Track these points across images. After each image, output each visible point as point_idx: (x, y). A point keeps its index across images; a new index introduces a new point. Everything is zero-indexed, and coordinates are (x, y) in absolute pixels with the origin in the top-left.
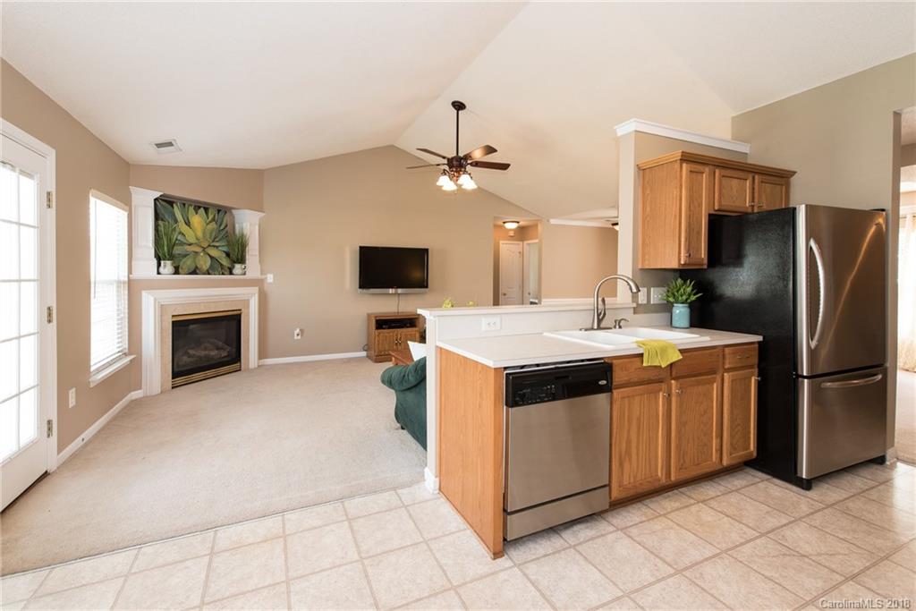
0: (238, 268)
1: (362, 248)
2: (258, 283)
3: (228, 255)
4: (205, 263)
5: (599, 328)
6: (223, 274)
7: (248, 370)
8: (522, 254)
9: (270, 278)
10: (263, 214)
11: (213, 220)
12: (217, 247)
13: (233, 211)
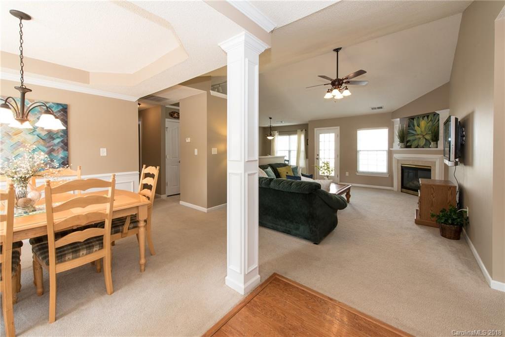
4: (423, 142)
10: (449, 110)
11: (431, 121)
12: (429, 134)
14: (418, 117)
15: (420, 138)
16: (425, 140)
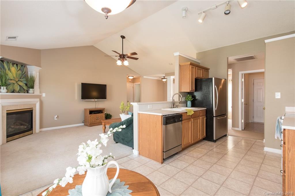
0: (31, 90)
1: (82, 84)
2: (39, 97)
3: (26, 85)
4: (17, 88)
5: (173, 108)
6: (25, 93)
7: (35, 133)
8: (133, 87)
9: (44, 95)
10: (40, 68)
11: (20, 69)
12: (22, 81)
13: (28, 66)
14: (8, 62)
15: (14, 83)
16: (19, 86)
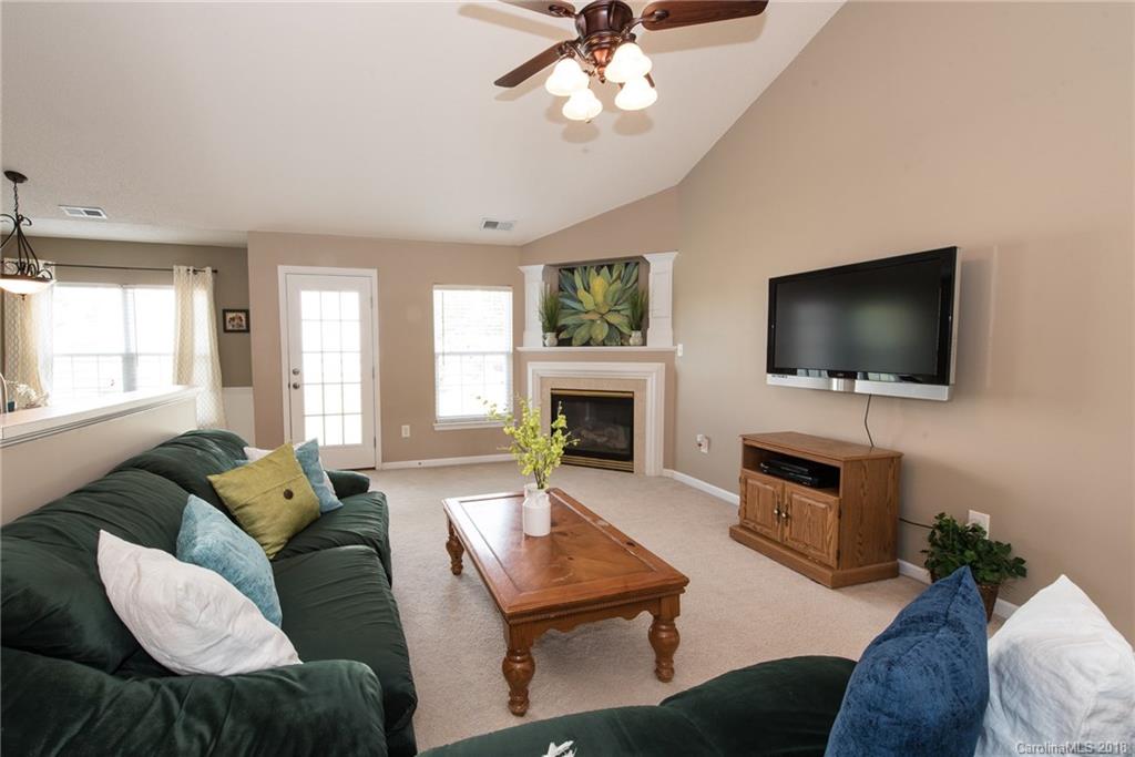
0: (635, 337)
2: (665, 357)
3: (629, 320)
4: (601, 331)
6: (622, 345)
9: (681, 350)
10: (677, 254)
11: (619, 277)
12: (619, 311)
14: (586, 266)
15: (593, 321)
16: (606, 325)
